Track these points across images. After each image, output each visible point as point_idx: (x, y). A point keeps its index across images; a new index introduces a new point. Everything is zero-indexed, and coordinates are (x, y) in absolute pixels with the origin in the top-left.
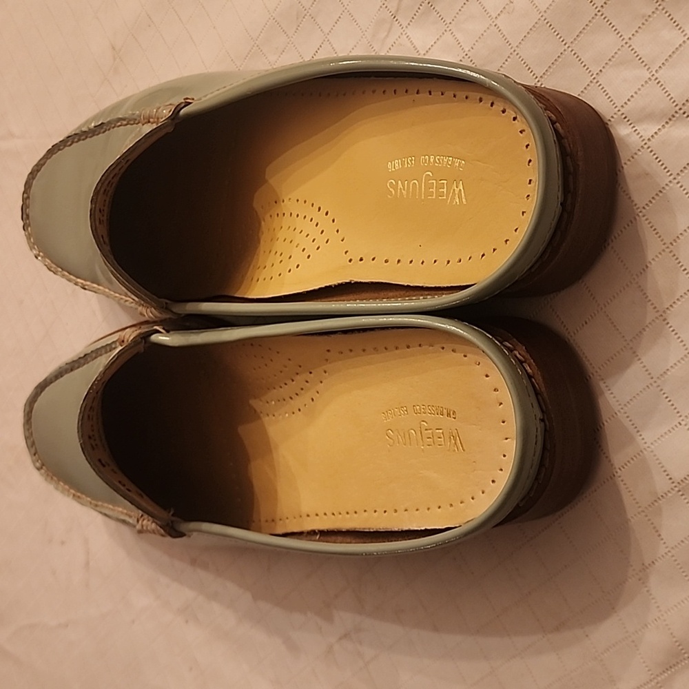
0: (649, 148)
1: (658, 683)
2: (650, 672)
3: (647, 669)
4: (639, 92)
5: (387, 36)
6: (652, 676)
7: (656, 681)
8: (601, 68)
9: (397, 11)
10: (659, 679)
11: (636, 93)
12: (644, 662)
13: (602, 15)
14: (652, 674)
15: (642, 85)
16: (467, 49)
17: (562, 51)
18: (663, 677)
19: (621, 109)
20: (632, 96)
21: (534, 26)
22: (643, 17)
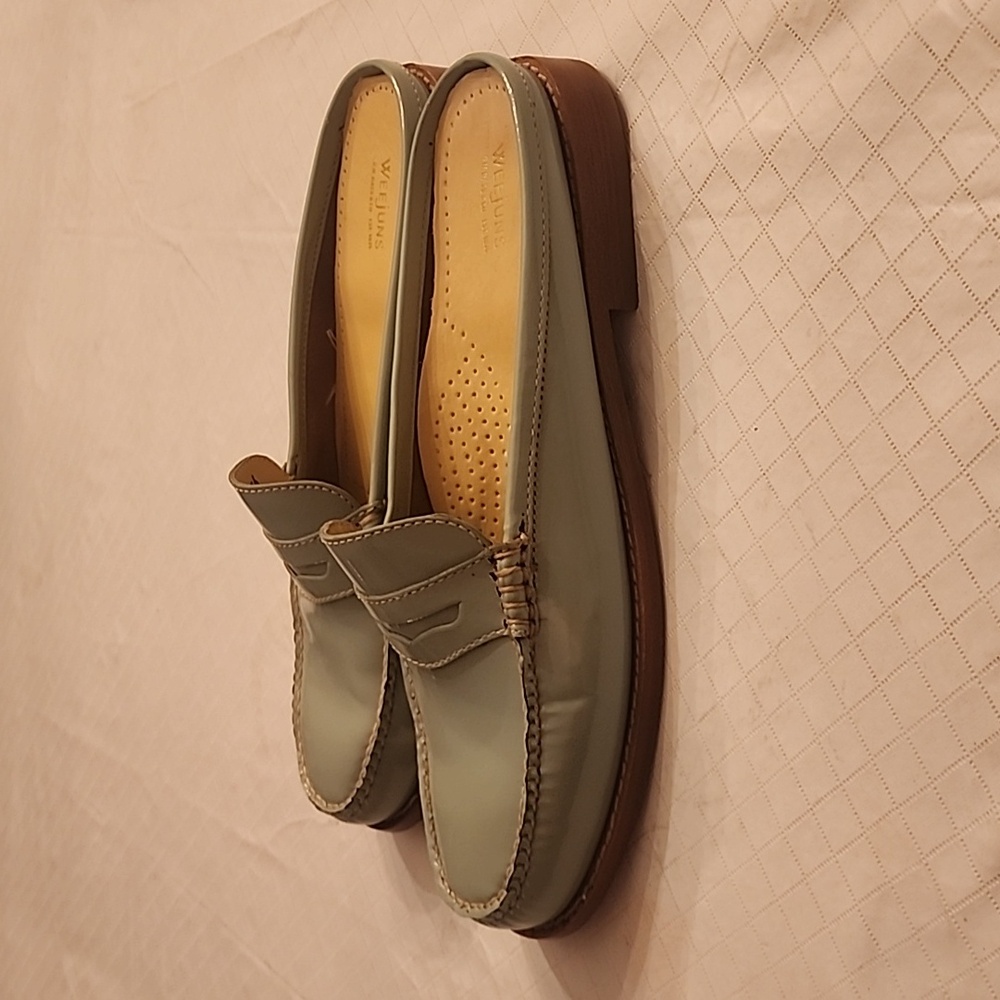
0: (993, 230)
1: (988, 893)
2: (980, 879)
3: (976, 874)
4: (984, 163)
5: (712, 101)
6: (982, 884)
7: (986, 890)
8: (944, 134)
9: (724, 71)
10: (990, 887)
11: (981, 164)
12: (973, 866)
13: (946, 70)
14: (981, 881)
15: (989, 155)
16: (795, 114)
17: (901, 114)
18: (994, 885)
19: (964, 183)
20: (977, 168)
21: (870, 85)
22: (992, 71)
